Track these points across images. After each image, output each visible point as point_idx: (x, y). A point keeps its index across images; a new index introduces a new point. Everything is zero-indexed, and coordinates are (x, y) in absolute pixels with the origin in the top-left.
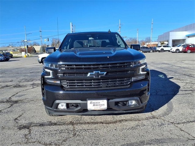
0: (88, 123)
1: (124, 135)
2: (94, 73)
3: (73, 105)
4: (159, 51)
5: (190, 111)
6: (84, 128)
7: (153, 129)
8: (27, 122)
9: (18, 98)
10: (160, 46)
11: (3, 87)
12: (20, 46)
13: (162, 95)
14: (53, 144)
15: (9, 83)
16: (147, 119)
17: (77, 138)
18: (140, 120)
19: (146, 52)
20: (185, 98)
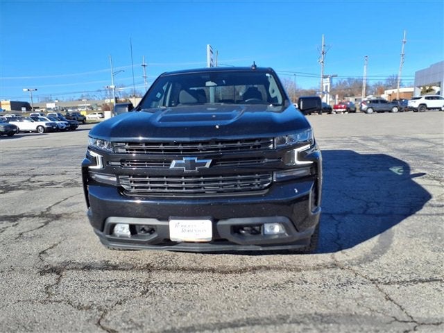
0: (184, 269)
1: (250, 299)
2: (183, 162)
3: (143, 229)
4: (415, 110)
5: (430, 255)
6: (169, 280)
7: (323, 291)
8: (62, 260)
9: (64, 208)
10: (418, 96)
11: (43, 185)
12: (105, 99)
13: (377, 215)
14: (95, 307)
15: (57, 177)
16: (317, 268)
17: (147, 299)
18: (300, 270)
19: (383, 112)
20: (431, 224)
